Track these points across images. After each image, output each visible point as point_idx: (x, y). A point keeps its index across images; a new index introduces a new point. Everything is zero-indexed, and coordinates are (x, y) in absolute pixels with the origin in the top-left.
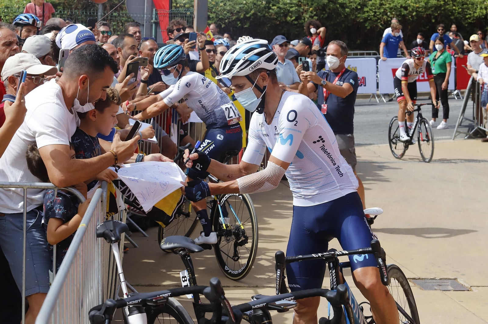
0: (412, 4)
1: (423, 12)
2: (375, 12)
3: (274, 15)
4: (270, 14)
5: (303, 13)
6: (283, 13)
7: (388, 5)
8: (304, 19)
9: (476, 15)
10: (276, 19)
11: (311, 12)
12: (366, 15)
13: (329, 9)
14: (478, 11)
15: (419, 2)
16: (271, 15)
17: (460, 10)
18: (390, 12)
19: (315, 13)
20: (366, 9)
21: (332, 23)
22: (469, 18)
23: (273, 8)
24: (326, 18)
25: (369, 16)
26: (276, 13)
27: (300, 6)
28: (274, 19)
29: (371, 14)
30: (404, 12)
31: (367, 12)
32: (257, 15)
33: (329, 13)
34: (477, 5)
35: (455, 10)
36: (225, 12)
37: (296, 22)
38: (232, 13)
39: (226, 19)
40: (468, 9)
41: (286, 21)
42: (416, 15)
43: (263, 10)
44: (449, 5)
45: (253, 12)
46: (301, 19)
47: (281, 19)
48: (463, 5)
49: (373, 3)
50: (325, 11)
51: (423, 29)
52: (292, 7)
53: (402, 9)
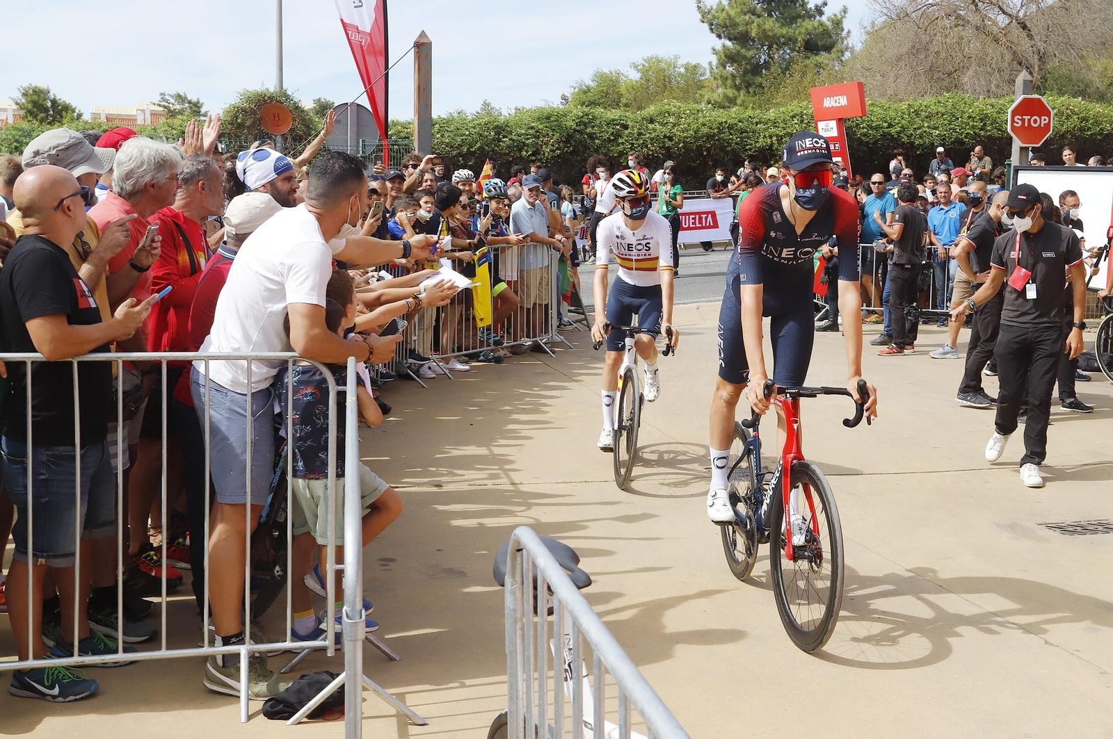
0: (679, 133)
1: (691, 143)
2: (632, 144)
6: (516, 146)
7: (648, 135)
8: (544, 154)
9: (758, 145)
10: (508, 154)
11: (553, 145)
12: (621, 148)
13: (575, 141)
14: (761, 140)
15: (687, 131)
16: (502, 149)
17: (739, 139)
18: (651, 144)
19: (557, 146)
20: (620, 141)
21: (579, 158)
22: (750, 149)
23: (504, 140)
24: (571, 153)
25: (625, 149)
26: (508, 147)
27: (538, 137)
28: (505, 154)
30: (668, 144)
31: (623, 144)
32: (484, 149)
33: (575, 146)
34: (759, 133)
35: (732, 139)
36: (443, 146)
37: (533, 158)
38: (451, 147)
40: (749, 138)
41: (521, 156)
42: (683, 147)
43: (491, 143)
44: (724, 133)
45: (478, 145)
46: (539, 154)
48: (741, 134)
49: (629, 133)
50: (571, 144)
51: (692, 164)
52: (529, 139)
53: (666, 140)
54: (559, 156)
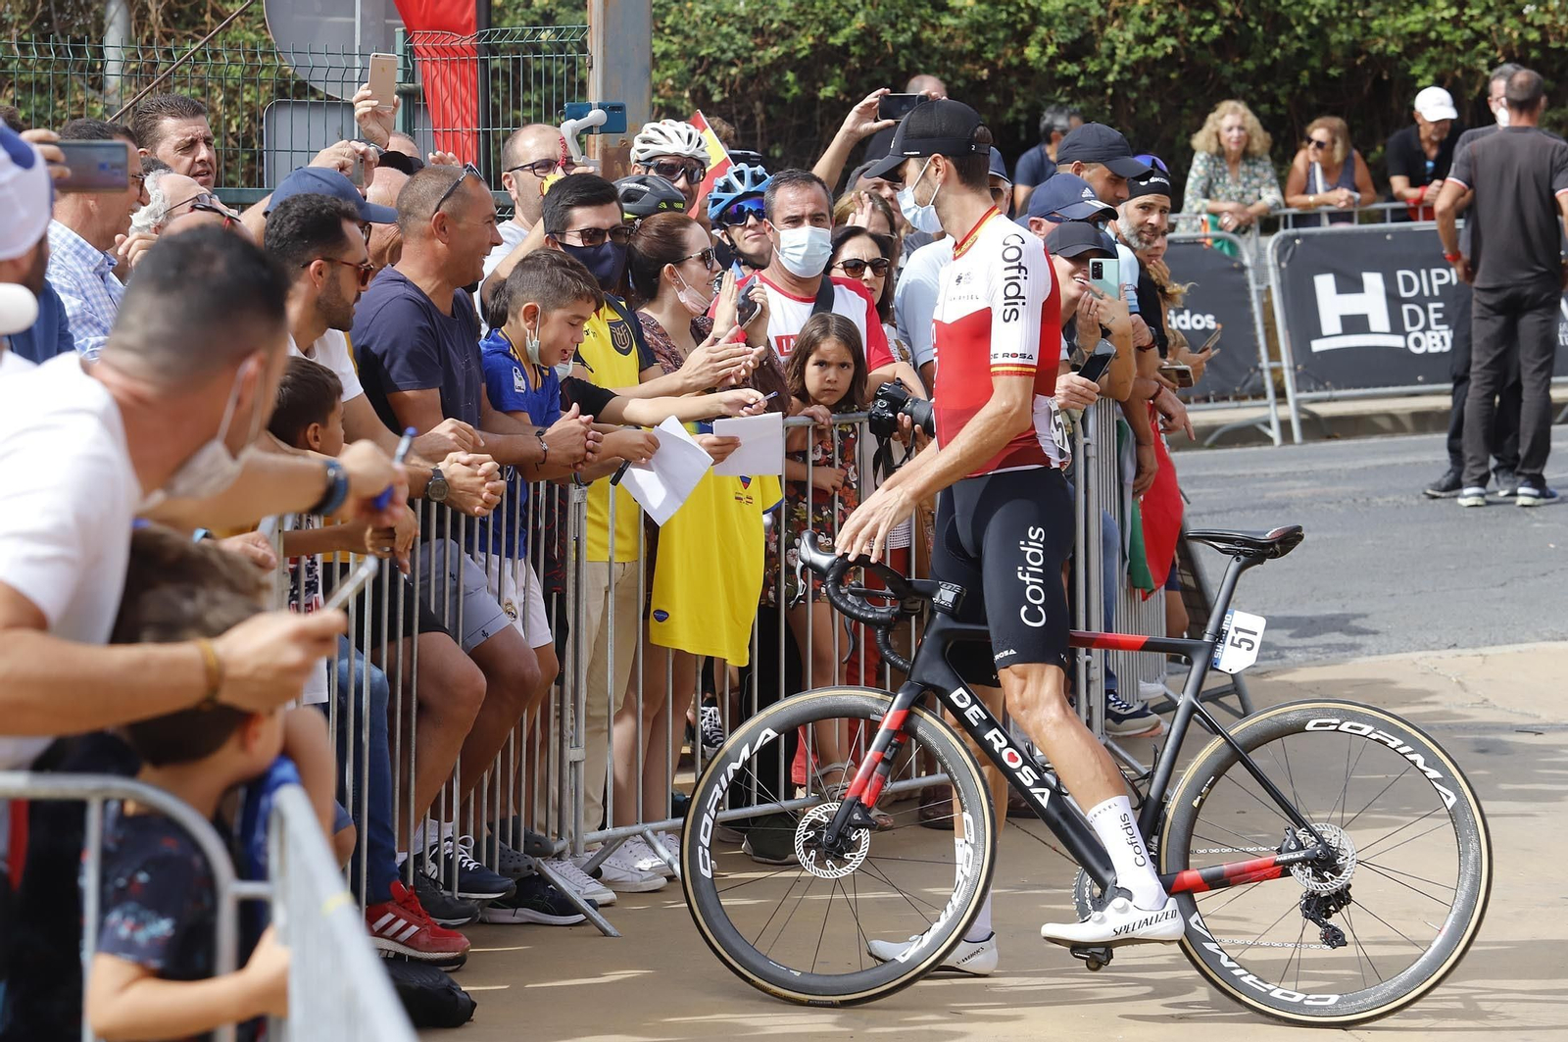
3: (965, 38)
4: (944, 33)
5: (1102, 23)
6: (1005, 25)
8: (1112, 55)
10: (975, 56)
11: (1145, 17)
16: (950, 38)
19: (1162, 18)
24: (1217, 43)
25: (1430, 23)
26: (977, 28)
29: (1438, 17)
32: (876, 36)
36: (725, 29)
37: (1069, 69)
38: (758, 32)
39: (731, 64)
41: (1022, 62)
45: (860, 22)
46: (1094, 52)
47: (998, 57)
54: (1169, 60)
